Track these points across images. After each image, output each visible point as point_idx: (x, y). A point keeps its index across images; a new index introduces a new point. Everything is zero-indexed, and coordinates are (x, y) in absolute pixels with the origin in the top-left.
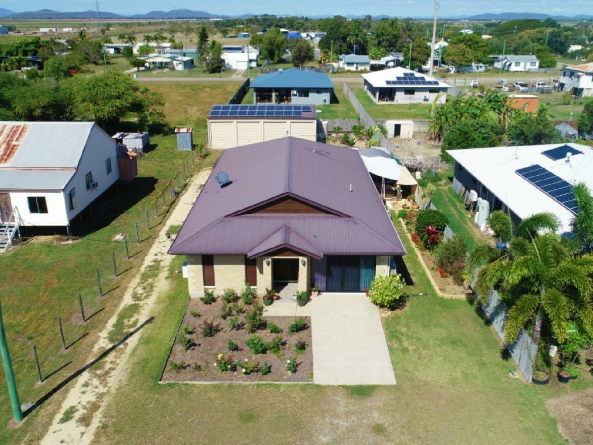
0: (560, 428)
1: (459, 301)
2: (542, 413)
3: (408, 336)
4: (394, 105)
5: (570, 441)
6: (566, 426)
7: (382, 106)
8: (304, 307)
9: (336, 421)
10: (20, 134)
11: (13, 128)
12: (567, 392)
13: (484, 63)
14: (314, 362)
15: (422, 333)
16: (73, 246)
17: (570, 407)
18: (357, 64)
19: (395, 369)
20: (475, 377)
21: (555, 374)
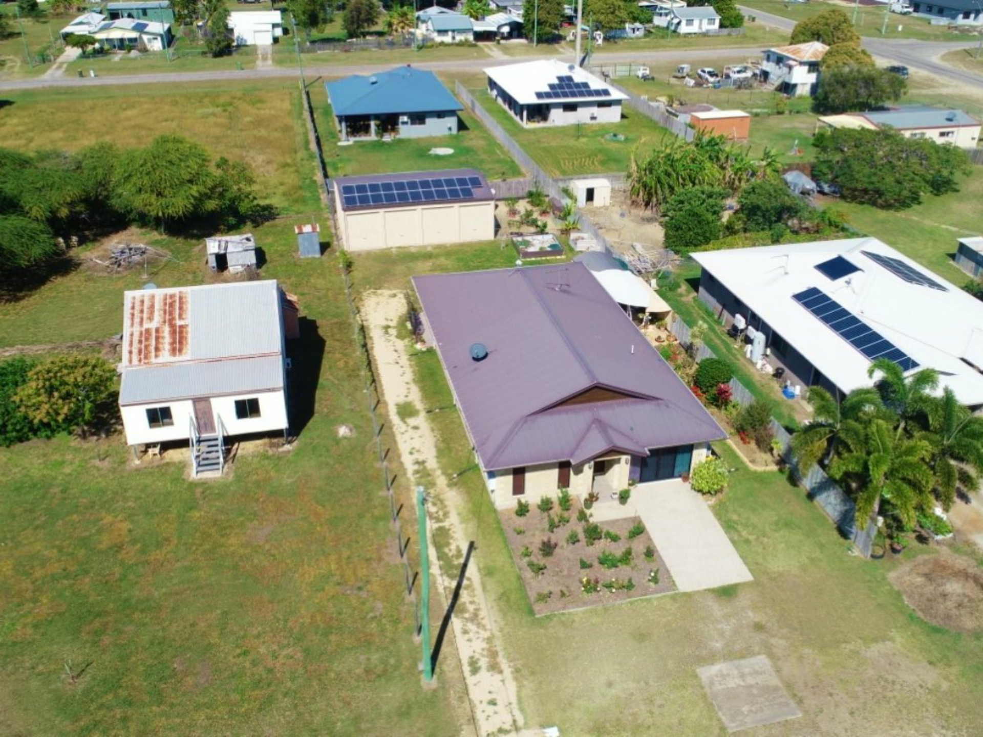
0: (905, 598)
1: (771, 472)
2: (888, 587)
3: (742, 524)
4: (549, 128)
5: (917, 609)
6: (910, 597)
7: (533, 131)
8: (627, 505)
9: (719, 626)
10: (181, 308)
11: (165, 299)
12: (901, 564)
13: (641, 23)
14: (669, 568)
15: (754, 519)
16: (297, 452)
17: (908, 578)
18: (453, 31)
19: (746, 563)
20: (821, 560)
21: (888, 547)
